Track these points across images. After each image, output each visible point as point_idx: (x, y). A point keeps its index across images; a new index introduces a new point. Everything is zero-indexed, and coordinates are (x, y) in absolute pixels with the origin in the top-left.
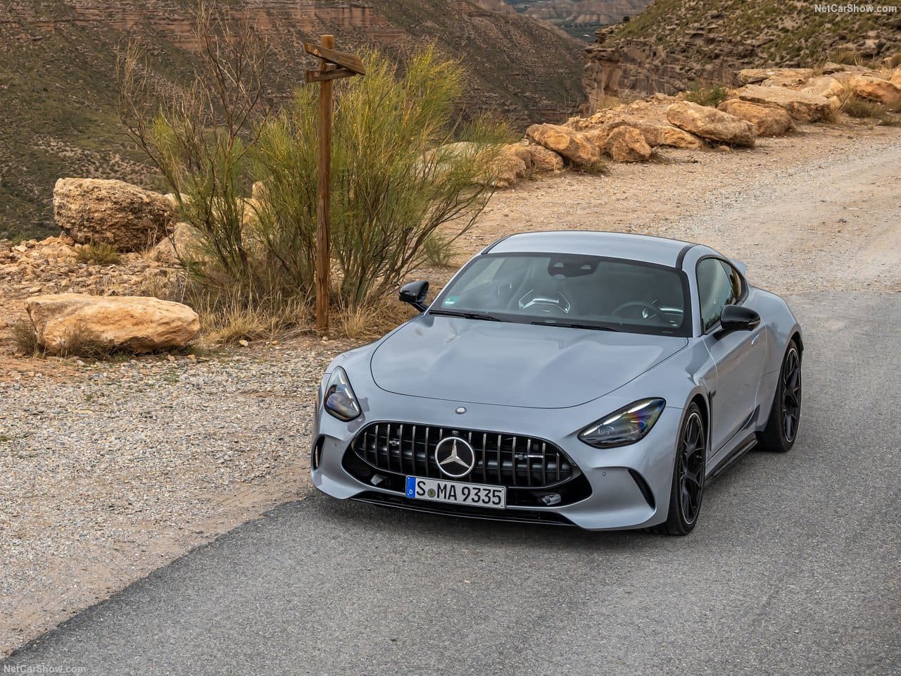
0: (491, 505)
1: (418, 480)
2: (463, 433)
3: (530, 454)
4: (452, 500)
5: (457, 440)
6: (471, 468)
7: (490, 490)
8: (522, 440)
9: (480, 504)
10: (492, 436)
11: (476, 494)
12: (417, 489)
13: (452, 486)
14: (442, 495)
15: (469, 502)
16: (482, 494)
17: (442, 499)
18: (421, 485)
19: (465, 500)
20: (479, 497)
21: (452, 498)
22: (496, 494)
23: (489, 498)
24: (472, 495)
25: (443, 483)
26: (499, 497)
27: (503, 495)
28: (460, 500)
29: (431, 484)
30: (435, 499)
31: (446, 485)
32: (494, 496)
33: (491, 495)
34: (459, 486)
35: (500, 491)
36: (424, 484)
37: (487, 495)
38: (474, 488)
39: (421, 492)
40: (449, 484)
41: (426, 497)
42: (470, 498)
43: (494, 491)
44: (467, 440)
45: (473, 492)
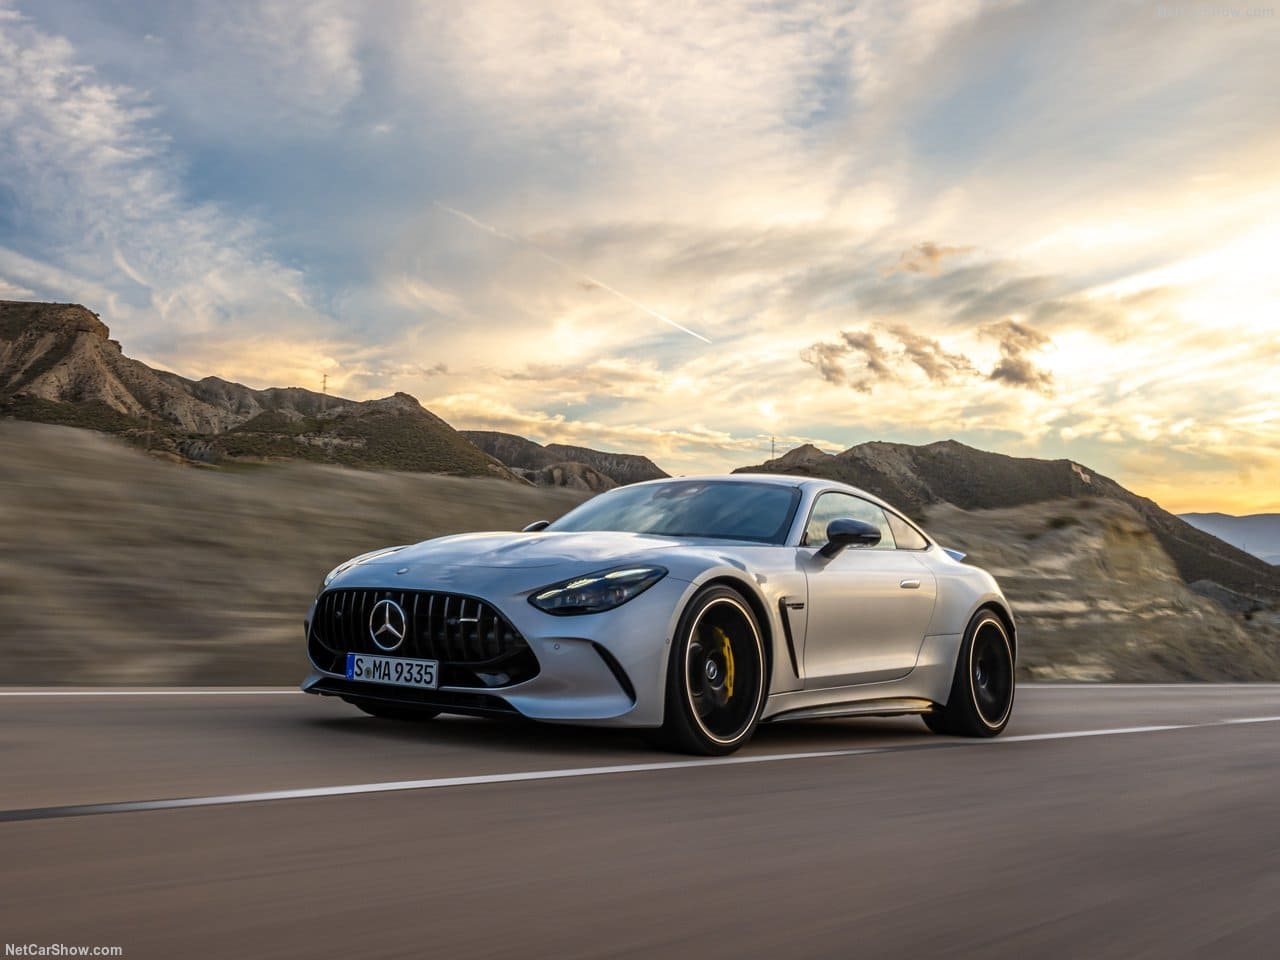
0: (422, 685)
1: (357, 657)
2: (396, 594)
3: (464, 617)
4: (386, 681)
5: (390, 604)
6: (402, 637)
7: (422, 666)
8: (456, 599)
9: (413, 684)
10: (425, 595)
11: (409, 672)
12: (356, 669)
13: (387, 663)
14: (377, 675)
15: (402, 682)
16: (415, 670)
17: (377, 680)
18: (359, 663)
19: (398, 679)
20: (411, 675)
21: (386, 678)
22: (429, 670)
23: (421, 675)
24: (405, 674)
25: (378, 659)
26: (430, 673)
27: (434, 671)
28: (393, 681)
29: (368, 661)
30: (371, 680)
31: (381, 662)
32: (426, 673)
33: (423, 672)
34: (393, 661)
35: (432, 667)
36: (361, 660)
37: (419, 673)
38: (407, 664)
39: (359, 672)
40: (384, 660)
41: (363, 678)
42: (402, 677)
43: (427, 666)
44: (399, 604)
45: (406, 668)
